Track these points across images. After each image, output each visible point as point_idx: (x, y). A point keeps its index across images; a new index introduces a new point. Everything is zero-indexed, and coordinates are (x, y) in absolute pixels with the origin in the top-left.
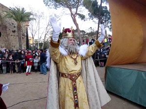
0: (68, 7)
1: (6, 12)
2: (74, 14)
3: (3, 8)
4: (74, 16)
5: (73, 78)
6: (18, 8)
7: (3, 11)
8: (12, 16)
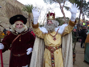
0: (58, 2)
1: (23, 7)
2: (62, 6)
3: (22, 5)
4: (62, 8)
5: (51, 49)
6: (30, 5)
7: (22, 7)
8: (26, 10)
